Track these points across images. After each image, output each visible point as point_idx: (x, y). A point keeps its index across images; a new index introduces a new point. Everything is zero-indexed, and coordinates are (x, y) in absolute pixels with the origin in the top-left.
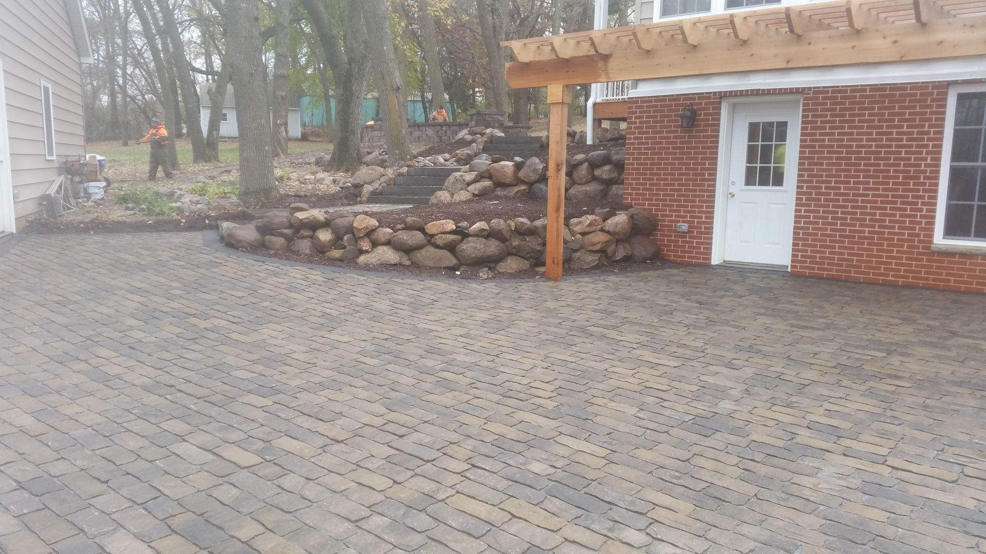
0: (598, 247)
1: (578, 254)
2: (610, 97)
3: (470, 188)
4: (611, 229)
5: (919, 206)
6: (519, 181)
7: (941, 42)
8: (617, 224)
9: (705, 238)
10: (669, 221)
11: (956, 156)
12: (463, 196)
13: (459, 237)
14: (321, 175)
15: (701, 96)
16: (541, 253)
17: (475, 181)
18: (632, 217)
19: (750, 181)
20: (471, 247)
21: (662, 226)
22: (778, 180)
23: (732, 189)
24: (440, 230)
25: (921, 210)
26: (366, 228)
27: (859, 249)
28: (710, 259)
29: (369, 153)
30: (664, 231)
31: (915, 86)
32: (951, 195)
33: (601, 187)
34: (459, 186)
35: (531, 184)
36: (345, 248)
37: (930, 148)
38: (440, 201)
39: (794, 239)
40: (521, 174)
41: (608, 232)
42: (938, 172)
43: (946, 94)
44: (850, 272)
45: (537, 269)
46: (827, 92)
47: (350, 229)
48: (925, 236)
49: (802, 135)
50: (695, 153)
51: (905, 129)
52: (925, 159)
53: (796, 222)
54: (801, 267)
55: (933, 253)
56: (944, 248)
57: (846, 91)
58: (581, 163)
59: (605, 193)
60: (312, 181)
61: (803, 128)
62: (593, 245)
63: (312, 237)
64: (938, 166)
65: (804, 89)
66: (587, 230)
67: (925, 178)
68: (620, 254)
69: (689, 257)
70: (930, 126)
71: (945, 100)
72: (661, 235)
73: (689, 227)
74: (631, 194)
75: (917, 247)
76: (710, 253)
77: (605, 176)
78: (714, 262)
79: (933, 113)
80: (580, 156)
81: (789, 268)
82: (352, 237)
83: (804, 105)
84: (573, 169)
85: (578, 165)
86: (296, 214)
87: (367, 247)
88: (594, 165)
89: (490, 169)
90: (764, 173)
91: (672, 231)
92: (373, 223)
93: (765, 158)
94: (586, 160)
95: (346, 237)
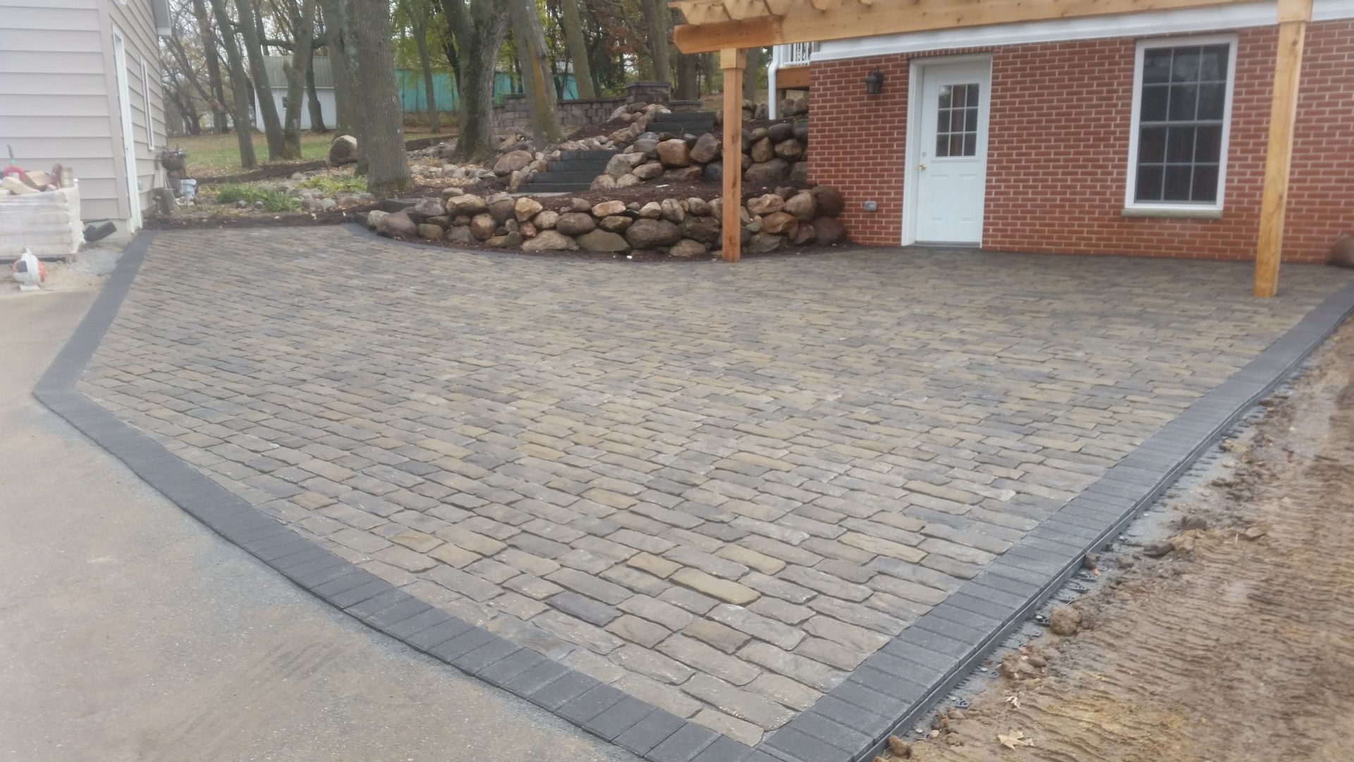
0: (780, 228)
1: (758, 237)
2: (794, 62)
3: (637, 170)
4: (793, 209)
5: (1110, 169)
6: (692, 162)
8: (799, 204)
9: (894, 217)
10: (857, 200)
11: (1145, 116)
12: (628, 180)
13: (629, 219)
14: (449, 167)
15: (888, 58)
16: (718, 235)
17: (641, 163)
18: (816, 196)
19: (942, 149)
20: (641, 230)
21: (849, 205)
22: (970, 151)
23: (923, 161)
24: (609, 212)
25: (1111, 174)
26: (530, 211)
27: (1051, 219)
28: (899, 239)
29: (503, 140)
30: (851, 211)
31: (1104, 42)
32: (1142, 157)
33: (782, 165)
34: (623, 169)
35: (704, 165)
36: (507, 233)
37: (1119, 108)
38: (603, 187)
39: (986, 212)
40: (693, 154)
41: (790, 213)
42: (1128, 132)
43: (1134, 50)
44: (1041, 244)
45: (714, 253)
46: (1017, 50)
47: (512, 213)
48: (1116, 200)
49: (993, 97)
50: (883, 122)
51: (1095, 88)
52: (1114, 119)
53: (987, 193)
54: (993, 242)
55: (1123, 218)
56: (1134, 213)
57: (1035, 49)
58: (760, 139)
59: (787, 172)
60: (439, 174)
61: (993, 91)
62: (774, 227)
63: (469, 225)
64: (1128, 126)
65: (993, 48)
66: (767, 210)
67: (1115, 139)
68: (804, 236)
69: (878, 239)
70: (1119, 84)
71: (1133, 56)
72: (848, 216)
73: (878, 205)
74: (815, 171)
75: (1108, 213)
76: (900, 234)
77: (787, 152)
78: (906, 240)
79: (1121, 70)
80: (758, 131)
81: (980, 245)
82: (515, 221)
83: (994, 65)
84: (751, 145)
85: (756, 141)
86: (452, 199)
87: (531, 232)
88: (774, 141)
89: (658, 149)
90: (956, 141)
91: (860, 211)
92: (536, 206)
93: (957, 125)
94: (766, 134)
95: (508, 222)
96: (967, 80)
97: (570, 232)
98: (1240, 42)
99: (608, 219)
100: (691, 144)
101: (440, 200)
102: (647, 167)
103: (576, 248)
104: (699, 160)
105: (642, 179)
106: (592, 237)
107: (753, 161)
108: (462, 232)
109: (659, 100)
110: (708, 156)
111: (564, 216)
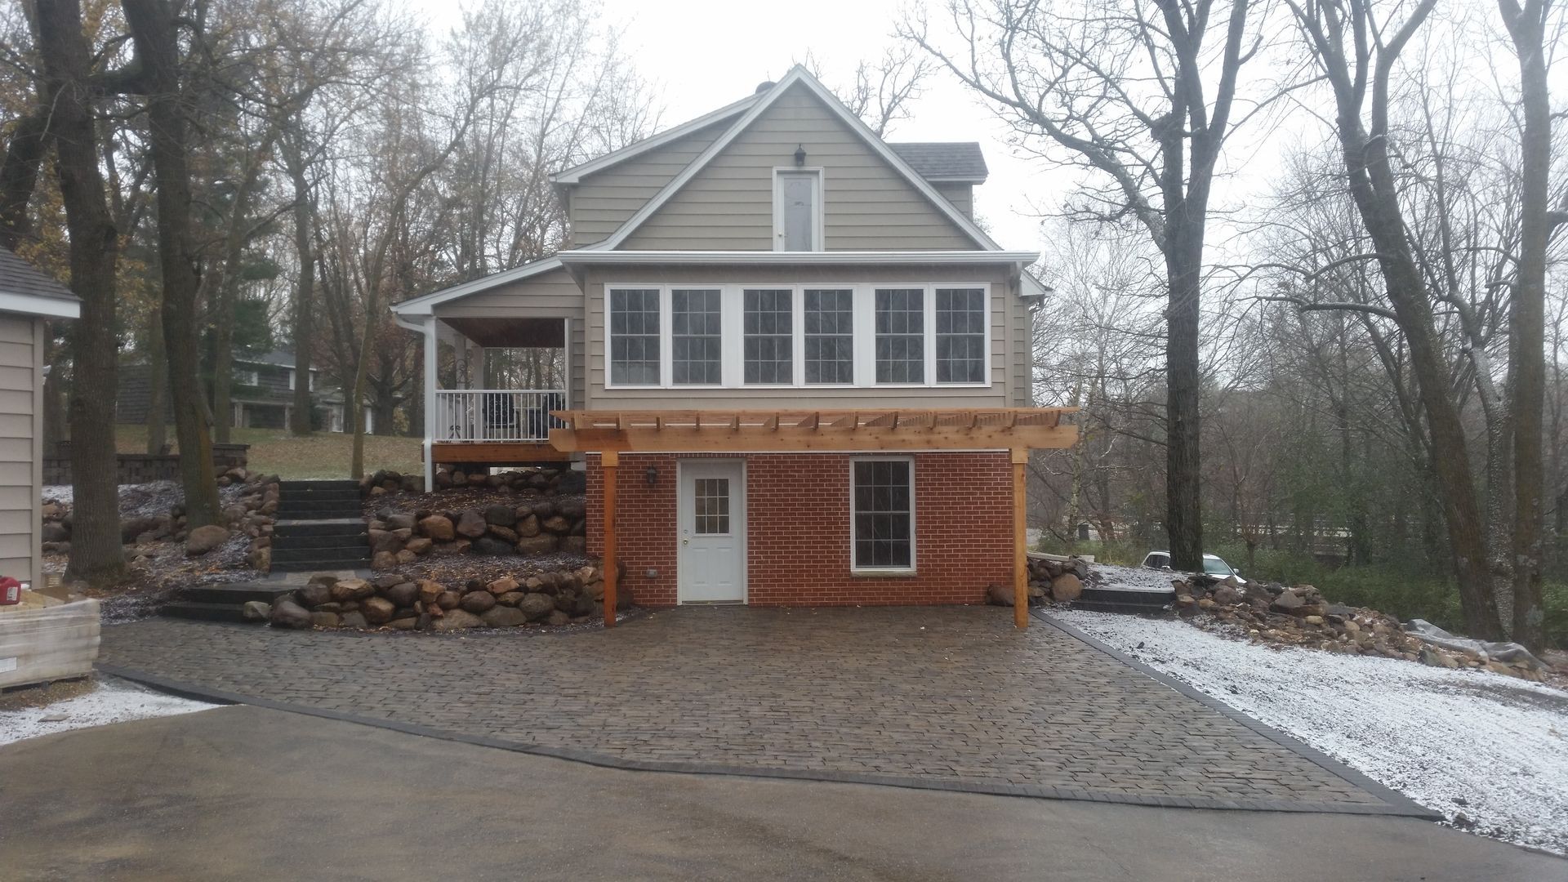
3: (411, 545)
5: (839, 544)
6: (460, 536)
7: (904, 441)
9: (671, 582)
11: (858, 507)
13: (522, 594)
15: (660, 456)
19: (701, 528)
20: (531, 603)
21: (629, 573)
22: (724, 527)
23: (688, 537)
24: (507, 588)
25: (841, 547)
26: (438, 592)
27: (800, 580)
28: (676, 601)
31: (829, 456)
32: (858, 535)
33: (555, 539)
35: (474, 539)
36: (417, 615)
39: (749, 576)
40: (461, 528)
42: (849, 519)
43: (848, 462)
44: (794, 599)
46: (766, 458)
47: (418, 594)
48: (845, 566)
49: (749, 491)
50: (658, 506)
51: (825, 487)
52: (841, 509)
53: (749, 563)
54: (757, 600)
55: (853, 578)
56: (860, 574)
57: (780, 457)
59: (557, 545)
61: (749, 486)
63: (360, 610)
64: (848, 514)
65: (745, 455)
67: (842, 523)
69: (659, 601)
70: (840, 485)
71: (848, 467)
72: (629, 582)
73: (659, 573)
74: (595, 545)
75: (841, 575)
76: (676, 596)
77: (560, 528)
78: (679, 603)
79: (842, 476)
80: (524, 509)
81: (746, 602)
82: (422, 603)
83: (748, 467)
84: (516, 522)
85: (525, 517)
86: (339, 584)
87: (440, 613)
88: (542, 516)
89: (424, 525)
90: (712, 522)
91: (641, 578)
92: (440, 586)
93: (712, 510)
94: (534, 512)
95: (418, 604)
96: (717, 476)
97: (477, 610)
98: (916, 461)
99: (510, 594)
100: (456, 520)
101: (325, 586)
102: (421, 542)
103: (485, 624)
104: (470, 535)
105: (417, 554)
106: (497, 613)
107: (520, 536)
108: (356, 618)
109: (238, 463)
110: (479, 531)
111: (472, 594)
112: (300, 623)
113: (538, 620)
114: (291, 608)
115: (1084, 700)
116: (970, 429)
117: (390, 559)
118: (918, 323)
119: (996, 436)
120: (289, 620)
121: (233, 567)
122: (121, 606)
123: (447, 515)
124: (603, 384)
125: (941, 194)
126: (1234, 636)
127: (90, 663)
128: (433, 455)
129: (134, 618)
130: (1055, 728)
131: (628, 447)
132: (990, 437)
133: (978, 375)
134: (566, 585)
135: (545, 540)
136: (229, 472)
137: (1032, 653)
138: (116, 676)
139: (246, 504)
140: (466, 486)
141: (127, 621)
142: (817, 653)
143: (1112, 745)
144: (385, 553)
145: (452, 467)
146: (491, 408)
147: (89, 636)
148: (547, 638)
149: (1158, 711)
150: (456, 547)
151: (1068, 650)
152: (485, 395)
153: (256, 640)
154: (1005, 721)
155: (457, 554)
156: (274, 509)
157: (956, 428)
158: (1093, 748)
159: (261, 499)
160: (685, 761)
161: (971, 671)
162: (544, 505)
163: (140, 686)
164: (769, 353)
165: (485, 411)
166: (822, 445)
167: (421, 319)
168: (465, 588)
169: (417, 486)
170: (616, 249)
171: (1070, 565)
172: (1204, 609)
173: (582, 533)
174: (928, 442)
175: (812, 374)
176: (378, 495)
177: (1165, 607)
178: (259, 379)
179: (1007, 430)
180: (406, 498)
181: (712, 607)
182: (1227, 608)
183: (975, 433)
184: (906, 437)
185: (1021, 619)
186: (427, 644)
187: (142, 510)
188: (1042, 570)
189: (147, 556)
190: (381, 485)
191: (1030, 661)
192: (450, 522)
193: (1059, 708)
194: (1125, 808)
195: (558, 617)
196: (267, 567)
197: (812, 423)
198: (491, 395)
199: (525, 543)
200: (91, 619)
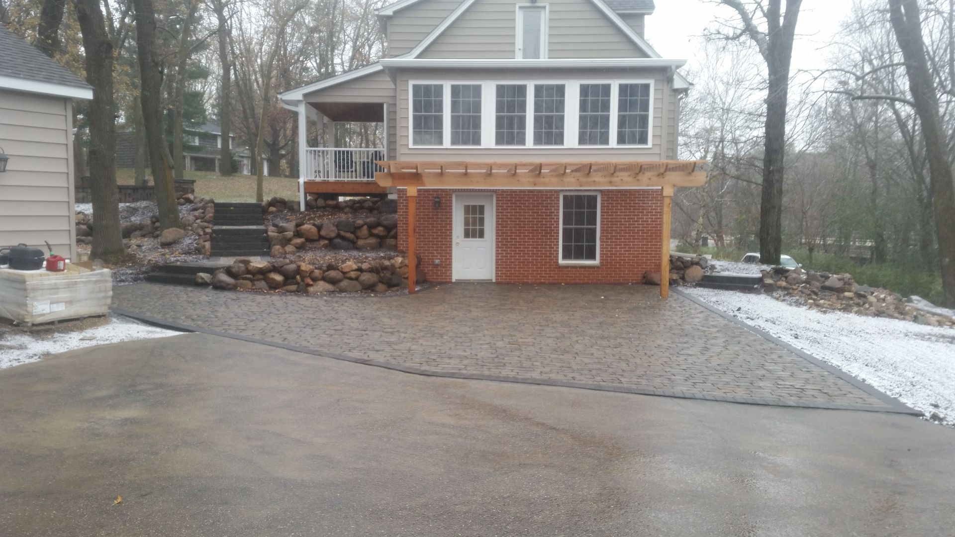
3: (293, 242)
5: (552, 246)
6: (321, 237)
9: (449, 267)
10: (428, 259)
11: (564, 223)
12: (292, 248)
15: (442, 191)
19: (467, 235)
20: (365, 278)
21: (423, 262)
22: (481, 235)
23: (458, 241)
25: (553, 248)
26: (310, 270)
27: (527, 268)
28: (451, 279)
31: (547, 191)
32: (564, 240)
33: (379, 240)
35: (330, 240)
36: (298, 283)
37: (555, 219)
39: (496, 265)
40: (323, 233)
42: (559, 230)
43: (559, 195)
44: (523, 279)
46: (508, 192)
47: (298, 271)
48: (555, 260)
49: (497, 212)
50: (441, 221)
51: (544, 211)
52: (553, 224)
53: (497, 256)
54: (501, 279)
55: (559, 267)
56: (565, 265)
57: (517, 192)
58: (362, 226)
61: (496, 209)
63: (264, 279)
64: (559, 227)
65: (495, 190)
67: (554, 233)
69: (441, 279)
70: (553, 209)
71: (559, 198)
73: (441, 262)
75: (553, 265)
76: (451, 276)
77: (382, 234)
78: (454, 280)
79: (555, 204)
80: (360, 222)
81: (494, 281)
82: (301, 277)
83: (497, 198)
84: (356, 229)
85: (360, 227)
86: (251, 264)
87: (311, 283)
88: (371, 227)
89: (300, 230)
90: (474, 231)
91: (430, 265)
92: (311, 267)
93: (474, 224)
94: (366, 224)
95: (298, 277)
96: (478, 203)
97: (333, 282)
98: (602, 195)
99: (352, 273)
100: (319, 228)
101: (243, 265)
102: (299, 241)
103: (338, 290)
104: (328, 237)
105: (297, 248)
106: (345, 283)
107: (358, 238)
108: (263, 284)
109: (189, 191)
110: (333, 235)
111: (330, 272)
112: (229, 287)
113: (369, 288)
114: (224, 277)
115: (702, 341)
116: (637, 174)
117: (281, 250)
118: (606, 106)
119: (654, 179)
120: (224, 285)
121: (188, 253)
122: (123, 274)
123: (314, 225)
124: (408, 145)
125: (624, 21)
126: (798, 304)
127: (106, 307)
128: (305, 189)
129: (131, 282)
130: (683, 358)
131: (423, 184)
132: (650, 179)
133: (643, 140)
134: (385, 268)
135: (372, 241)
136: (184, 196)
137: (670, 313)
138: (122, 315)
139: (195, 216)
140: (324, 207)
141: (127, 283)
142: (538, 311)
143: (719, 368)
144: (278, 247)
145: (316, 196)
146: (339, 159)
147: (106, 291)
148: (375, 299)
149: (748, 348)
150: (320, 244)
151: (693, 311)
152: (335, 152)
153: (205, 296)
154: (652, 353)
155: (320, 248)
156: (211, 219)
157: (628, 174)
158: (707, 369)
159: (203, 213)
160: (458, 371)
161: (632, 323)
162: (371, 219)
163: (136, 321)
164: (511, 125)
165: (335, 161)
166: (544, 184)
167: (296, 103)
168: (325, 268)
169: (296, 207)
170: (416, 58)
171: (697, 260)
172: (780, 288)
173: (395, 237)
174: (611, 182)
175: (538, 140)
176: (272, 212)
177: (756, 286)
178: (200, 141)
179: (661, 175)
180: (289, 214)
181: (474, 283)
182: (794, 287)
183: (640, 177)
184: (597, 179)
185: (663, 293)
186: (303, 300)
187: (133, 219)
188: (679, 263)
189: (137, 246)
190: (274, 206)
191: (669, 318)
192: (316, 229)
193: (685, 345)
194: (726, 404)
195: (381, 287)
196: (209, 253)
197: (537, 170)
198: (339, 152)
199: (360, 242)
200: (107, 281)
